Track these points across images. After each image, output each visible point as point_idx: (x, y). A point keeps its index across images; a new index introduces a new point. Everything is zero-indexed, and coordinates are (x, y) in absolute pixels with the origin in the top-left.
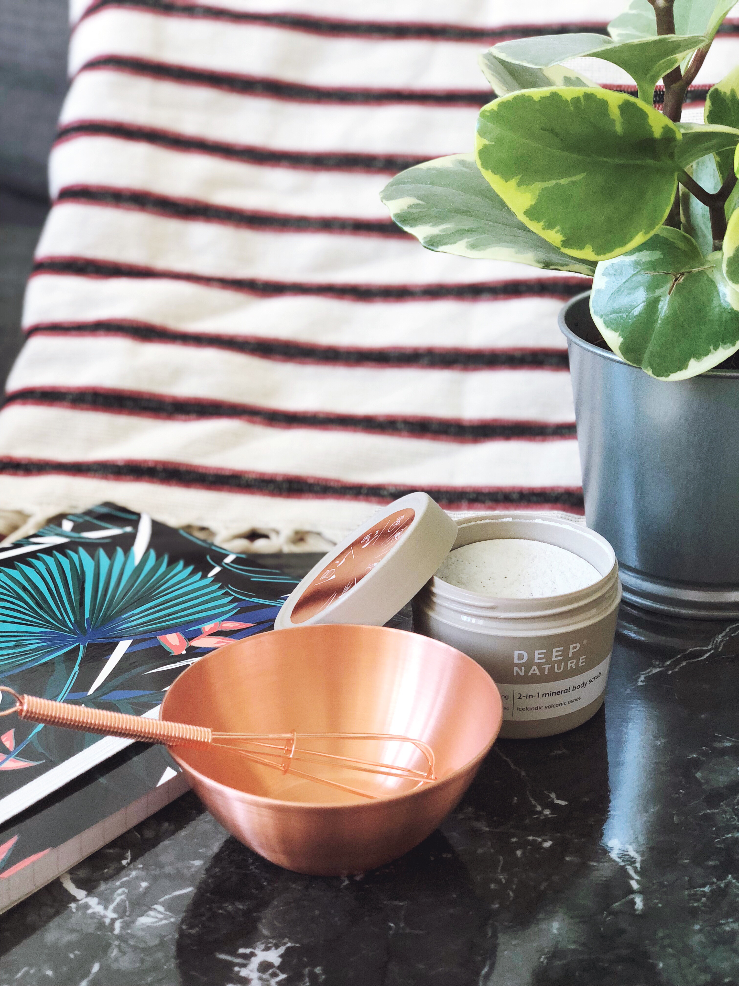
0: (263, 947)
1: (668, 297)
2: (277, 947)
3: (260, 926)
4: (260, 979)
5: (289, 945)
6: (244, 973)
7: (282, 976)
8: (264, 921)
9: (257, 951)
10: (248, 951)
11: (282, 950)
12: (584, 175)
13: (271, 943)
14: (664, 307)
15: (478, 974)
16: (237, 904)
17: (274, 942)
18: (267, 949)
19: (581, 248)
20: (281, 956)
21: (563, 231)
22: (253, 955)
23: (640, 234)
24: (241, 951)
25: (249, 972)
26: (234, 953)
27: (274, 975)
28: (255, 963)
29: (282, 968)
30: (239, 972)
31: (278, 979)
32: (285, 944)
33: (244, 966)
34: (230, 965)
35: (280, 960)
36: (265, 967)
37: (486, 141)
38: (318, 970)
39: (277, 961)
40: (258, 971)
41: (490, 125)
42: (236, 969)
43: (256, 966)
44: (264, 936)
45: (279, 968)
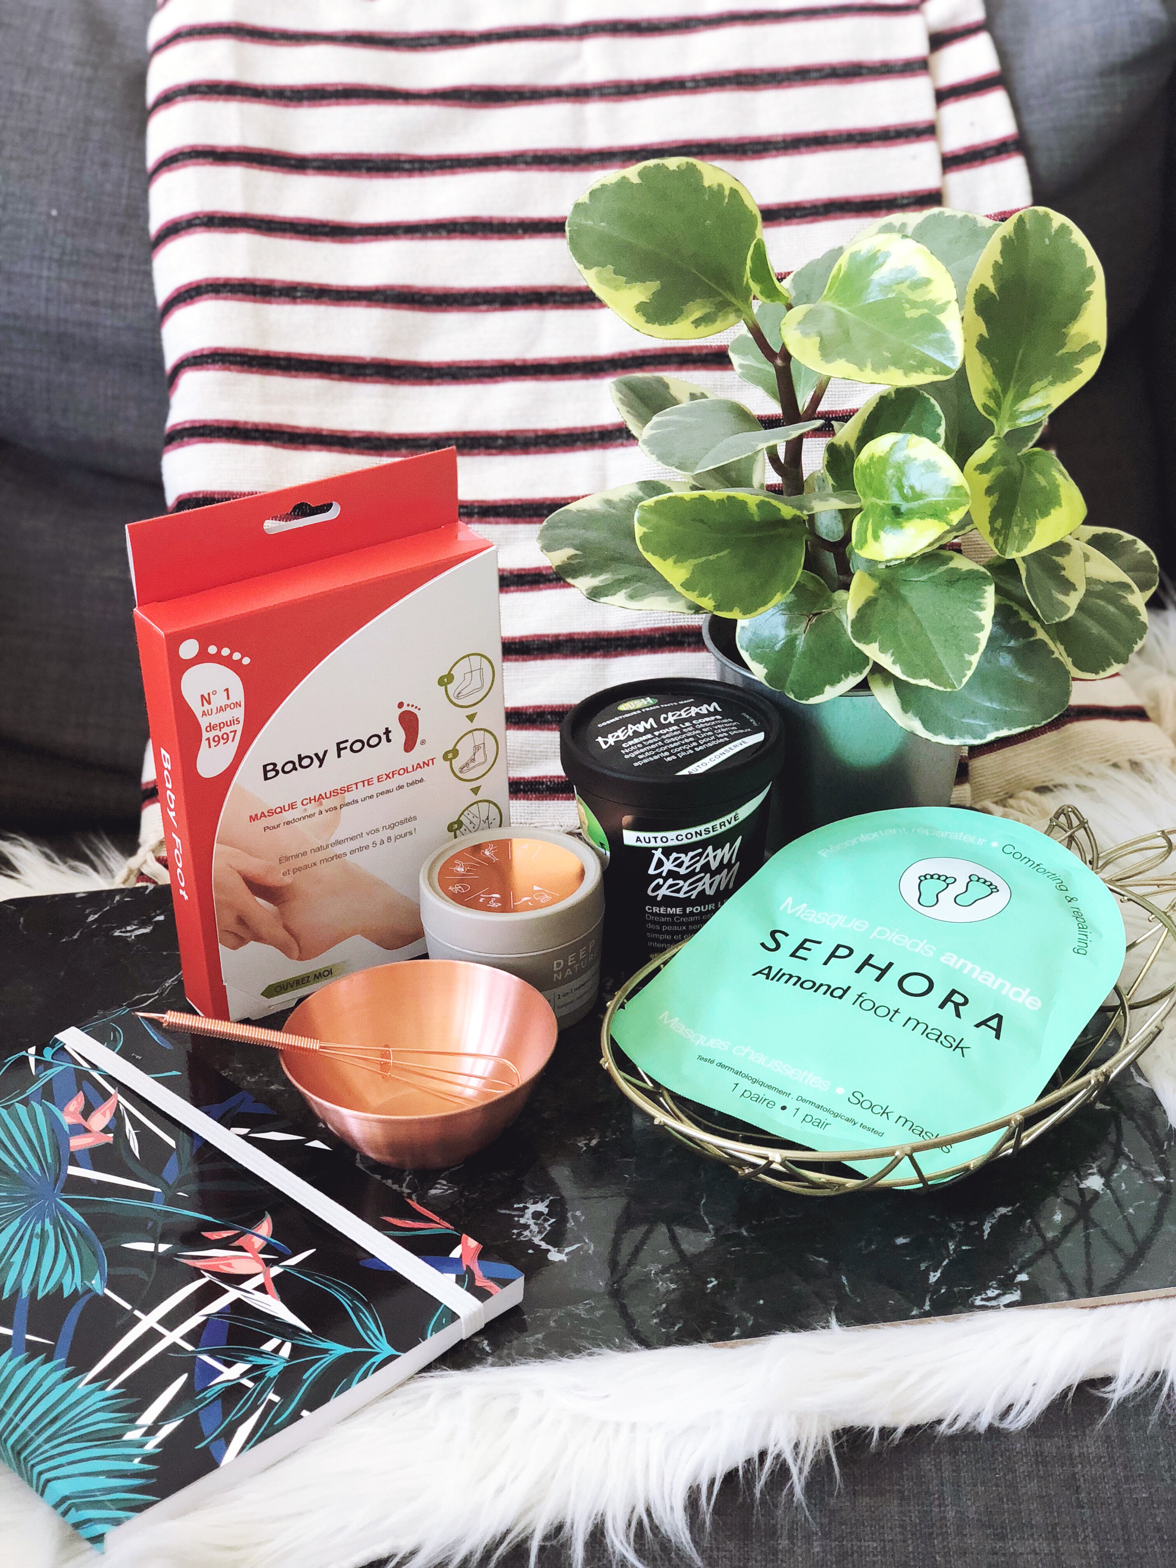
0: (532, 1201)
1: (804, 635)
2: (543, 1201)
3: (526, 1187)
4: (535, 1224)
5: (551, 1198)
6: (522, 1221)
7: (553, 1220)
8: (527, 1183)
9: (528, 1205)
10: (521, 1205)
11: (547, 1202)
12: (729, 550)
13: (537, 1198)
14: (801, 643)
15: (699, 1204)
16: (502, 1173)
17: (540, 1197)
18: (535, 1203)
19: (731, 610)
20: (546, 1207)
21: (714, 598)
22: (526, 1208)
23: (779, 594)
24: (516, 1206)
25: (526, 1220)
26: (510, 1208)
27: (546, 1220)
28: (529, 1213)
29: (550, 1215)
30: (518, 1221)
31: (549, 1223)
32: (548, 1198)
33: (522, 1216)
34: (510, 1217)
36: (537, 1215)
37: (645, 530)
38: (578, 1213)
39: (546, 1211)
40: (533, 1218)
41: (648, 516)
42: (516, 1219)
43: (530, 1216)
44: (531, 1194)
45: (547, 1214)
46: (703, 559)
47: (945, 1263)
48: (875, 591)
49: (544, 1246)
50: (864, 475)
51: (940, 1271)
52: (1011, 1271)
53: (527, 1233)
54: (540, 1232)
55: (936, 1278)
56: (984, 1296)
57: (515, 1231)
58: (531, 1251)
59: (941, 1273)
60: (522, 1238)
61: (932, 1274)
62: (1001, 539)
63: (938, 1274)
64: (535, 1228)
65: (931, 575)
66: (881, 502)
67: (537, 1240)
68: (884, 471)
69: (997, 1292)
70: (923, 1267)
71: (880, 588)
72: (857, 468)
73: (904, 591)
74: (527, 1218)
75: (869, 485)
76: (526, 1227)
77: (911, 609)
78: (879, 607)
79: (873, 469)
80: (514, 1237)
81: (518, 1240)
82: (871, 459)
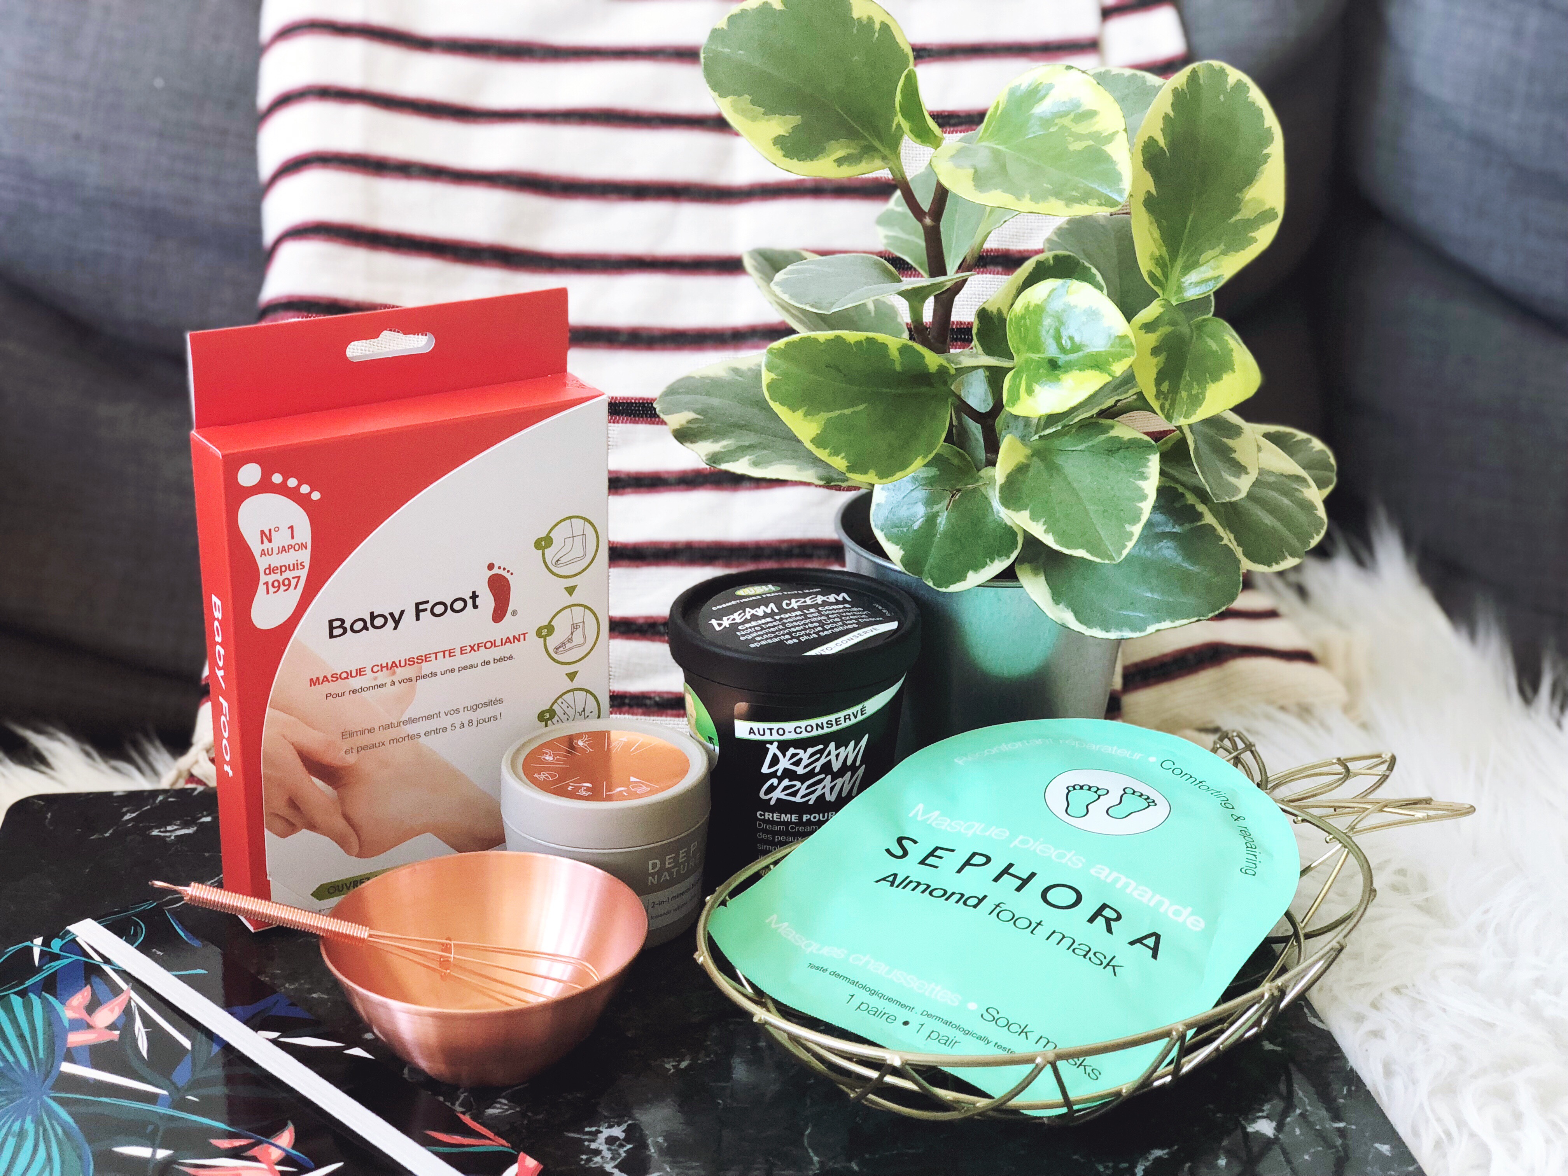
0: (606, 1124)
1: (946, 513)
2: (619, 1126)
3: (600, 1110)
4: (609, 1149)
5: (629, 1122)
6: (594, 1146)
7: (629, 1146)
8: (602, 1105)
9: (602, 1129)
10: (594, 1129)
11: (624, 1127)
12: (866, 405)
13: (613, 1122)
14: (942, 521)
15: (803, 1134)
16: (575, 1093)
17: (616, 1121)
18: (610, 1127)
19: (862, 472)
20: (623, 1131)
21: (846, 457)
22: (599, 1132)
23: (919, 458)
24: (587, 1129)
26: (581, 1131)
27: (621, 1146)
28: (602, 1137)
29: (627, 1140)
30: (589, 1145)
31: (625, 1149)
32: (626, 1122)
33: (594, 1141)
34: (580, 1141)
35: (623, 1134)
36: (610, 1140)
37: (773, 376)
38: (658, 1141)
39: (622, 1136)
40: (606, 1143)
41: (777, 361)
42: (586, 1143)
43: (604, 1140)
44: (606, 1117)
45: (624, 1140)
46: (837, 412)
48: (1027, 457)
49: (617, 1173)
50: (1018, 328)
53: (598, 1159)
54: (613, 1159)
57: (584, 1157)
60: (592, 1165)
62: (1167, 406)
64: (608, 1155)
65: (1090, 444)
66: (1036, 355)
67: (607, 1167)
68: (1040, 321)
71: (1032, 456)
73: (1060, 460)
74: (600, 1144)
75: (1023, 340)
76: (597, 1152)
77: (1065, 478)
78: (1030, 474)
79: (1028, 321)
80: (583, 1162)
81: (587, 1166)
82: (1027, 308)
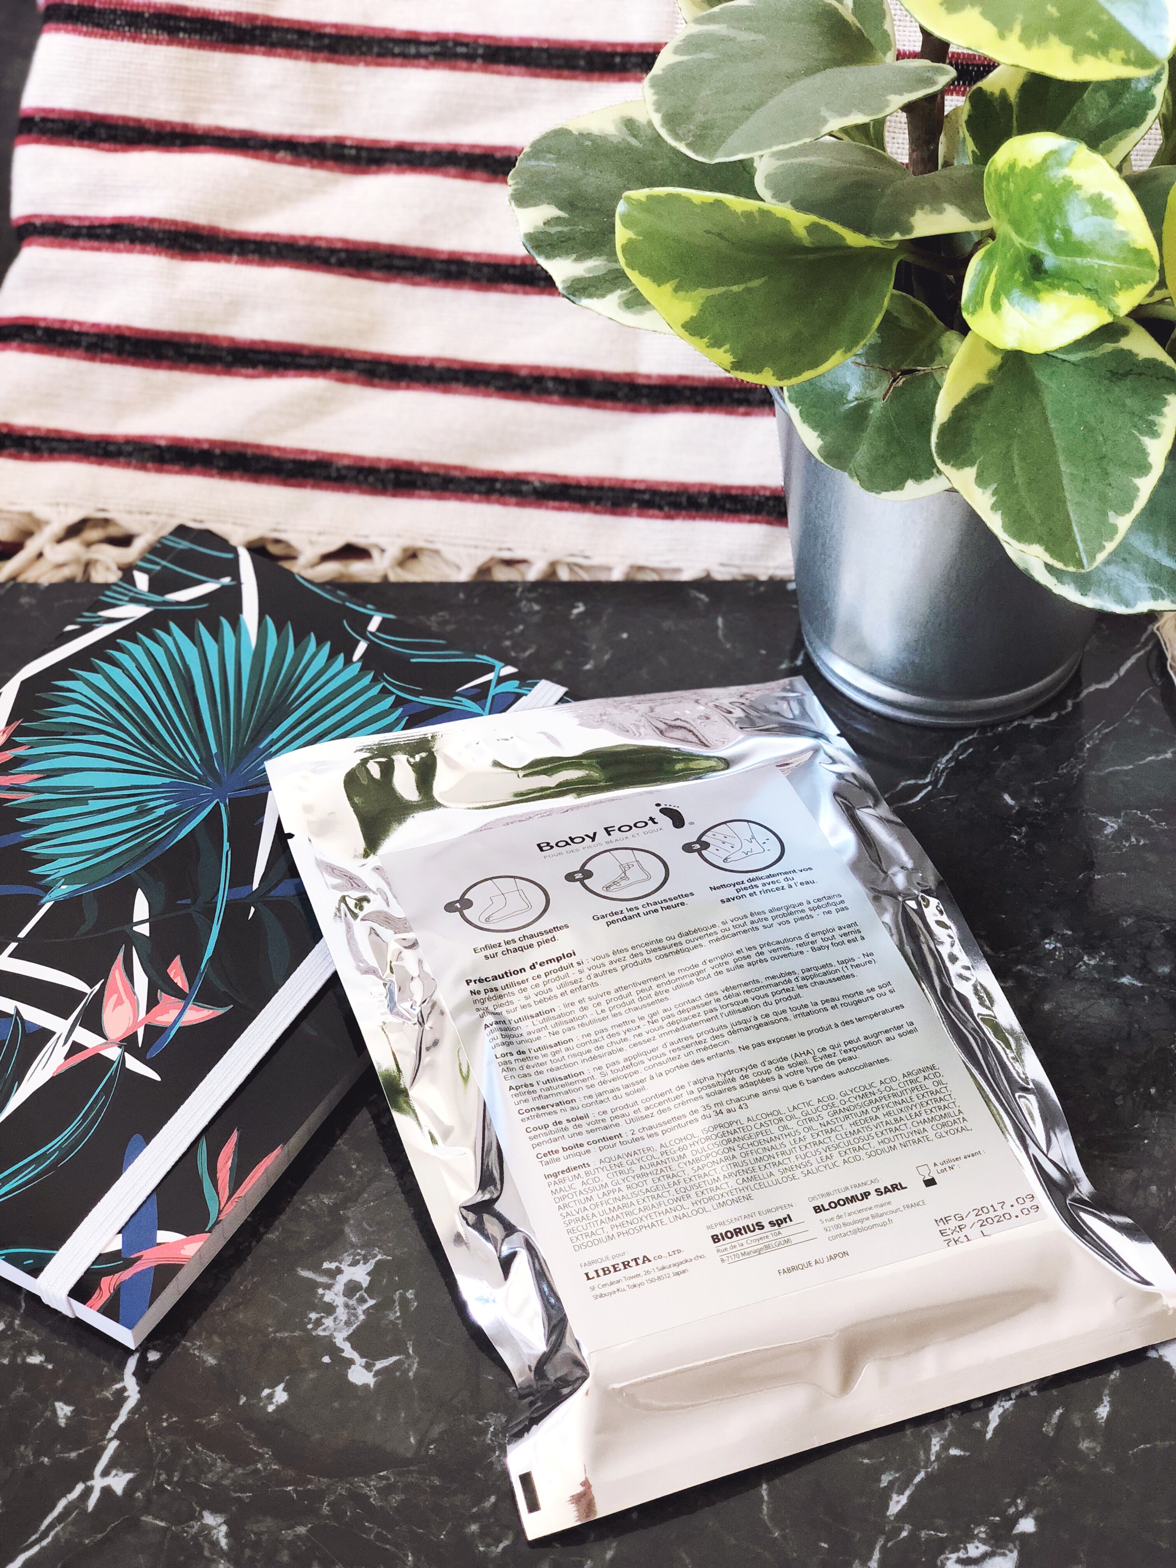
0: (349, 1259)
2: (366, 1260)
3: (347, 1230)
4: (347, 1306)
5: (379, 1257)
6: (329, 1297)
7: (371, 1302)
8: (352, 1222)
9: (343, 1267)
10: (333, 1266)
11: (371, 1265)
12: (764, 280)
13: (359, 1254)
16: (322, 1196)
17: (363, 1252)
18: (354, 1263)
20: (369, 1274)
21: (733, 351)
22: (339, 1271)
23: (839, 353)
24: (326, 1265)
25: (334, 1297)
26: (317, 1268)
27: (362, 1300)
28: (341, 1281)
29: (371, 1290)
30: (323, 1295)
31: (366, 1306)
32: (375, 1256)
33: (328, 1287)
34: (314, 1285)
35: (368, 1278)
36: (352, 1288)
38: (410, 1294)
39: (365, 1281)
40: (344, 1295)
41: (640, 213)
42: (320, 1291)
43: (342, 1288)
44: (353, 1246)
45: (367, 1290)
46: (722, 289)
47: (918, 1479)
48: (991, 374)
49: (349, 1352)
50: (998, 188)
51: (908, 1493)
52: (1012, 1510)
53: (328, 1322)
54: (348, 1323)
55: (899, 1507)
56: (962, 1554)
57: (313, 1316)
58: (326, 1359)
59: (911, 1498)
60: (320, 1332)
61: (895, 1497)
63: (903, 1499)
64: (342, 1313)
65: (1087, 357)
66: (1017, 240)
67: (340, 1340)
68: (1029, 191)
69: (983, 1548)
70: (885, 1479)
71: (1001, 368)
72: (989, 175)
74: (334, 1296)
75: (1004, 203)
76: (330, 1309)
78: (991, 403)
79: (1012, 186)
80: (310, 1326)
81: (314, 1333)
82: (1012, 166)
